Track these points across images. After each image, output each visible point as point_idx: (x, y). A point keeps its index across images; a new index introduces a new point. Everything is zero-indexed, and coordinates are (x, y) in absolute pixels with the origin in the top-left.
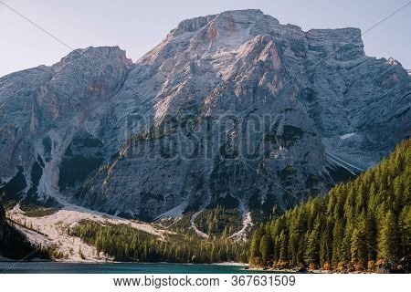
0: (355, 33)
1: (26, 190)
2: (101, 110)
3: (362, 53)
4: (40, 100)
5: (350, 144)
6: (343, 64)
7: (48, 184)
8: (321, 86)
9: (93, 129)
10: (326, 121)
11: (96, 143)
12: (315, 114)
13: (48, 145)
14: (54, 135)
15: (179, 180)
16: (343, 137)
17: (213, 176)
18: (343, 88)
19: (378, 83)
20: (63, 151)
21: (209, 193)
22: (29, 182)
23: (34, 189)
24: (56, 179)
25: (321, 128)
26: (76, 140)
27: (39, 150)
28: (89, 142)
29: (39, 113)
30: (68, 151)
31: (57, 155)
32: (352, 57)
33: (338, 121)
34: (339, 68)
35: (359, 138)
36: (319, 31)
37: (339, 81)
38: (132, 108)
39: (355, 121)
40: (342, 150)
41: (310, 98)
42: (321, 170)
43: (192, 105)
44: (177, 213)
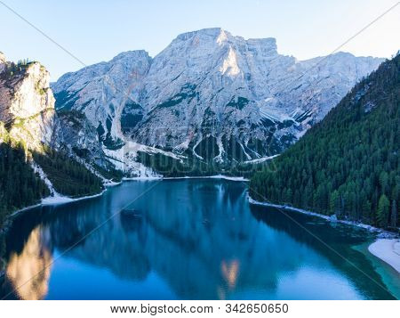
0: (273, 41)
1: (105, 134)
2: (138, 86)
3: (276, 52)
5: (270, 104)
6: (266, 58)
7: (116, 132)
8: (255, 71)
9: (135, 98)
10: (257, 91)
11: (137, 106)
12: (251, 88)
13: (112, 108)
14: (115, 103)
16: (266, 100)
17: (203, 125)
18: (266, 73)
19: (285, 70)
20: (121, 112)
21: (201, 134)
22: (106, 129)
23: (109, 134)
24: (120, 127)
25: (254, 94)
26: (127, 105)
27: (108, 111)
28: (135, 106)
29: (106, 91)
30: (124, 112)
31: (118, 114)
32: (271, 54)
33: (264, 91)
34: (264, 61)
35: (275, 101)
36: (254, 40)
37: (264, 69)
38: (155, 86)
39: (273, 91)
40: (267, 108)
41: (249, 78)
42: (258, 121)
43: (188, 85)
44: (185, 145)
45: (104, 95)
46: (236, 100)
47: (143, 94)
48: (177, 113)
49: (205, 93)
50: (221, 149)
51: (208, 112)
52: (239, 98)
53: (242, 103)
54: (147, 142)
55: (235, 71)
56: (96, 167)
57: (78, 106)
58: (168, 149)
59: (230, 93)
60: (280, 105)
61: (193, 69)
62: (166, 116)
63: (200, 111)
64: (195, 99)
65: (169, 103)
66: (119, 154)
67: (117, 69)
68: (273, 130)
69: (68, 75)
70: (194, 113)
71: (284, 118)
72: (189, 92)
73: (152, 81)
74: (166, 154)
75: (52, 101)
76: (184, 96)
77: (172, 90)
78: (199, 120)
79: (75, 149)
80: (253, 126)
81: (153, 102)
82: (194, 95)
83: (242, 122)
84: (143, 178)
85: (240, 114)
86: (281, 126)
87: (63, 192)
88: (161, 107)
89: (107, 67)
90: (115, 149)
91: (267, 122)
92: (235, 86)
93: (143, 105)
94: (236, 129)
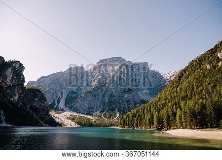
1: (56, 106)
4: (60, 81)
5: (146, 93)
7: (62, 105)
9: (75, 89)
11: (76, 93)
13: (62, 93)
14: (64, 91)
15: (99, 103)
16: (144, 92)
17: (108, 102)
20: (66, 95)
21: (107, 107)
22: (56, 104)
23: (58, 106)
24: (64, 103)
26: (70, 92)
27: (60, 95)
28: (74, 93)
29: (60, 85)
30: (68, 95)
31: (64, 96)
35: (148, 92)
40: (144, 95)
42: (138, 101)
44: (98, 113)
45: (58, 87)
46: (127, 90)
48: (95, 96)
50: (118, 115)
51: (112, 95)
52: (129, 89)
53: (130, 91)
54: (77, 111)
60: (150, 94)
63: (108, 95)
64: (105, 89)
70: (104, 96)
74: (87, 117)
78: (107, 99)
80: (136, 103)
83: (129, 101)
85: (128, 97)
88: (86, 93)
89: (63, 74)
91: (143, 101)
93: (79, 93)
94: (126, 104)
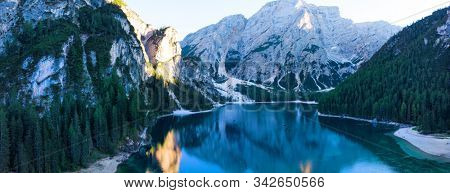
0: (337, 8)
1: (214, 73)
2: (237, 38)
3: (339, 16)
5: (335, 51)
6: (332, 19)
7: (222, 71)
8: (324, 28)
9: (235, 47)
10: (326, 42)
11: (237, 52)
12: (321, 39)
13: (219, 54)
14: (221, 51)
16: (332, 48)
17: (285, 65)
18: (332, 29)
20: (225, 57)
21: (284, 72)
22: (215, 70)
23: (217, 72)
24: (224, 68)
25: (323, 43)
26: (229, 52)
27: (216, 57)
28: (235, 52)
29: (215, 43)
30: (227, 57)
31: (223, 60)
32: (336, 17)
33: (330, 41)
34: (330, 21)
35: (338, 49)
37: (330, 26)
38: (249, 38)
39: (337, 42)
40: (332, 54)
41: (320, 32)
42: (326, 62)
43: (274, 36)
44: (272, 80)
45: (213, 47)
46: (310, 47)
47: (240, 44)
48: (266, 56)
49: (287, 41)
50: (299, 82)
51: (289, 55)
52: (313, 46)
53: (314, 49)
54: (243, 78)
55: (309, 26)
56: (208, 94)
57: (197, 53)
58: (259, 82)
59: (305, 42)
60: (342, 52)
61: (277, 25)
62: (257, 59)
63: (283, 54)
64: (279, 46)
65: (259, 49)
66: (224, 86)
67: (222, 27)
68: (337, 68)
69: (190, 35)
70: (278, 56)
71: (344, 61)
72: (275, 41)
73: (247, 35)
74: (258, 86)
75: (180, 51)
76: (271, 44)
77: (262, 40)
78: (282, 60)
79: (194, 81)
80: (322, 66)
81: (248, 49)
82: (278, 43)
83: (314, 62)
84: (240, 102)
85: (313, 57)
86: (342, 66)
87: (186, 108)
88: (253, 52)
89: (215, 28)
90: (221, 82)
91: (332, 63)
92: (309, 37)
93: (241, 51)
94: (310, 67)
